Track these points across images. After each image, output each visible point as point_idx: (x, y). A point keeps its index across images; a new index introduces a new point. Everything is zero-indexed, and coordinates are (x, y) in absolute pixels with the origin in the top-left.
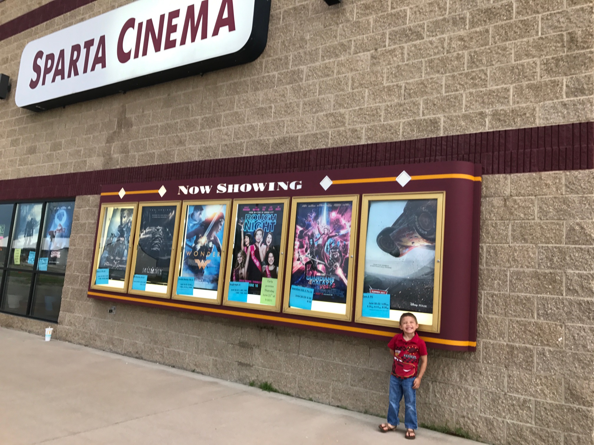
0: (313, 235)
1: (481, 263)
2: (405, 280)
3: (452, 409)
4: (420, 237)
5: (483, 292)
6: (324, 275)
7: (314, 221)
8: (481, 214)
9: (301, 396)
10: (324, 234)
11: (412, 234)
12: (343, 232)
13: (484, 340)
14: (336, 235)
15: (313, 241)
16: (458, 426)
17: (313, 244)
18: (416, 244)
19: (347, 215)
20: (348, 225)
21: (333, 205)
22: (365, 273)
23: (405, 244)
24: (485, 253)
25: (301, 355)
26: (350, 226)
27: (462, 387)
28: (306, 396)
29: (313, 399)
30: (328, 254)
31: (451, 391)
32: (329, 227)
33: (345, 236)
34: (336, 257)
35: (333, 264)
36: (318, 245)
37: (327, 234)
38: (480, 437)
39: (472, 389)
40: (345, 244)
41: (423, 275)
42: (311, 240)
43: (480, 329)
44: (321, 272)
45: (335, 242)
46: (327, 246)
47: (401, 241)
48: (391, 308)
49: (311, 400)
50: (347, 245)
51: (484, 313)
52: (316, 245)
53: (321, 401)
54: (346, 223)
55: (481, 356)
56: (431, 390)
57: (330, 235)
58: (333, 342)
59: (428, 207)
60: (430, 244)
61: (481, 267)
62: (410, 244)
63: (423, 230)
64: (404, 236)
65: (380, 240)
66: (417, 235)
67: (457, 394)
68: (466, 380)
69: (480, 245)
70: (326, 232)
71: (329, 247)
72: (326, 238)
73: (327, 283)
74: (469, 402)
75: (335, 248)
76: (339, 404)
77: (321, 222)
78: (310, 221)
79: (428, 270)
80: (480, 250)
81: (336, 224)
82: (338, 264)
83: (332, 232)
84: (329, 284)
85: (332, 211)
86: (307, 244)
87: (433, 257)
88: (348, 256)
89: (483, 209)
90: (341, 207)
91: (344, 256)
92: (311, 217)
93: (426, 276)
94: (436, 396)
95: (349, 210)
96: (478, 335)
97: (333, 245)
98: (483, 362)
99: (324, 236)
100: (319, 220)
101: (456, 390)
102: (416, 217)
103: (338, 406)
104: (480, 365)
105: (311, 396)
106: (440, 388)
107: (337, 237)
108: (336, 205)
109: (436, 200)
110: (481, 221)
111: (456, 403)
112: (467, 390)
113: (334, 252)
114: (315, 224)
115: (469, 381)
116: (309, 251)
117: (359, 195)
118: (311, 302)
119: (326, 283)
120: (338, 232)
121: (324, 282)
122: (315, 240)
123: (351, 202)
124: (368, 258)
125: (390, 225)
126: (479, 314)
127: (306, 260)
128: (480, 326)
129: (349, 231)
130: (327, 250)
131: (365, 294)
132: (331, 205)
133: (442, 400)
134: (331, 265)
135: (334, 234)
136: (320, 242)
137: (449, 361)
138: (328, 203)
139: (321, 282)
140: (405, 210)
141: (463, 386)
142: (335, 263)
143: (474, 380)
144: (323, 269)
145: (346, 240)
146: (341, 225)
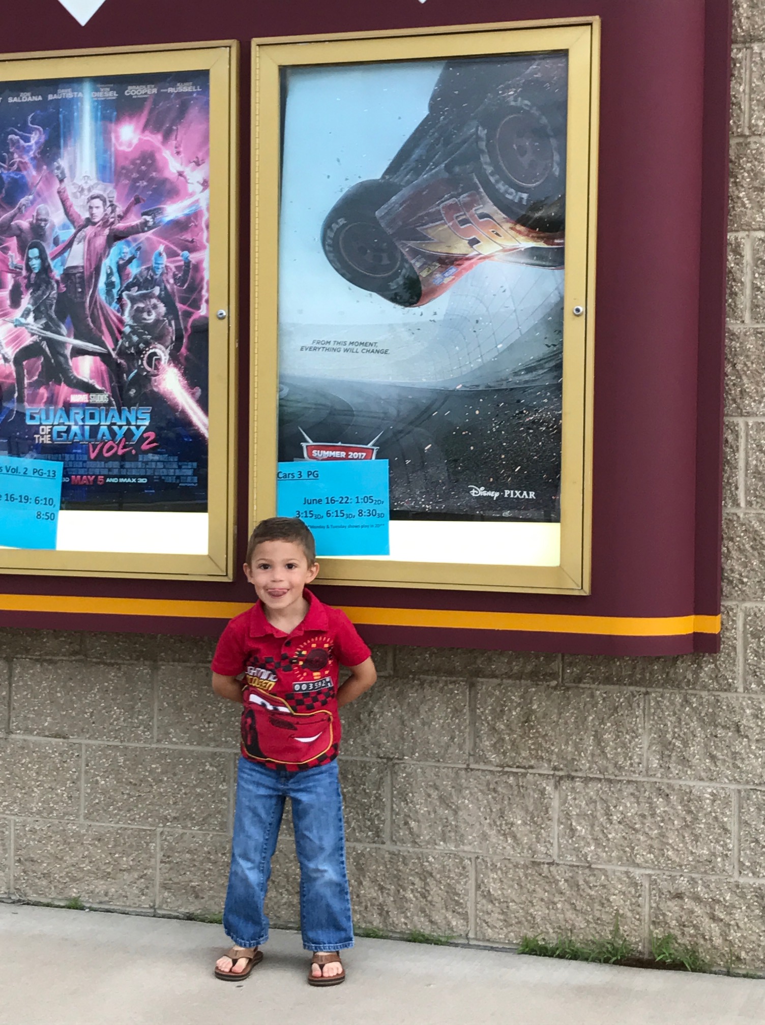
0: (38, 230)
1: (734, 308)
2: (446, 396)
3: (637, 873)
4: (500, 215)
5: (741, 421)
6: (102, 398)
7: (38, 168)
8: (735, 110)
9: (33, 897)
10: (89, 222)
11: (468, 206)
12: (173, 211)
13: (748, 605)
14: (144, 227)
15: (42, 256)
16: (658, 932)
17: (46, 269)
18: (485, 248)
19: (187, 134)
20: (195, 177)
21: (121, 93)
22: (281, 380)
23: (442, 250)
24: (748, 270)
25: (18, 736)
26: (205, 184)
27: (670, 786)
28: (52, 895)
29: (85, 900)
30: (112, 309)
31: (631, 808)
32: (110, 191)
33: (182, 225)
34: (151, 318)
35: (140, 352)
36: (68, 274)
37: (106, 223)
38: (738, 959)
39: (706, 789)
40: (188, 263)
41: (516, 374)
42: (35, 252)
43: (733, 565)
44: (88, 388)
45: (142, 254)
46: (109, 275)
47: (424, 238)
48: (396, 515)
49: (75, 905)
50: (197, 268)
51: (750, 504)
52: (57, 273)
53: (117, 905)
54: (187, 171)
55: (740, 668)
56: (555, 813)
57: (120, 225)
58: (155, 668)
59: (531, 87)
60: (541, 244)
61: (733, 325)
62: (460, 248)
63: (512, 185)
64: (435, 218)
65: (335, 239)
66: (489, 207)
67: (653, 815)
68: (684, 761)
69: (731, 236)
70: (99, 214)
71: (115, 278)
72: (101, 241)
73: (120, 433)
74: (696, 838)
75: (146, 282)
76: (193, 908)
77: (72, 168)
78: (22, 167)
79: (539, 351)
80: (730, 257)
81: (143, 176)
82: (162, 352)
83: (127, 212)
84: (129, 434)
85: (118, 120)
86: (16, 272)
87: (554, 299)
88: (203, 311)
89: (739, 89)
90: (158, 97)
91: (188, 315)
92: (26, 150)
93: (527, 377)
94: (573, 830)
95: (194, 112)
96: (726, 589)
97: (134, 270)
98: (746, 689)
99: (89, 230)
100: (63, 162)
101: (649, 800)
102: (483, 132)
103: (190, 917)
104: (738, 698)
105: (74, 893)
106: (591, 801)
107: (149, 234)
108: (134, 91)
109: (563, 54)
110: (733, 142)
111: (651, 849)
112: (688, 799)
113: (144, 297)
114: (48, 181)
115: (695, 761)
116: (26, 301)
117: (234, 43)
118: (52, 517)
119: (113, 434)
120: (155, 212)
121: (104, 429)
122: (50, 250)
123: (201, 77)
124: (289, 317)
125: (376, 172)
126: (728, 509)
127: (16, 339)
128: (735, 554)
129: (203, 205)
130: (109, 293)
131: (288, 467)
132: (110, 94)
133: (598, 844)
134: (132, 355)
135: (134, 220)
136: (77, 257)
137: (619, 694)
138: (100, 81)
139: (95, 430)
140: (434, 106)
141: (676, 783)
142: (148, 344)
143: (713, 758)
144: (96, 374)
145: (192, 247)
146: (165, 181)
